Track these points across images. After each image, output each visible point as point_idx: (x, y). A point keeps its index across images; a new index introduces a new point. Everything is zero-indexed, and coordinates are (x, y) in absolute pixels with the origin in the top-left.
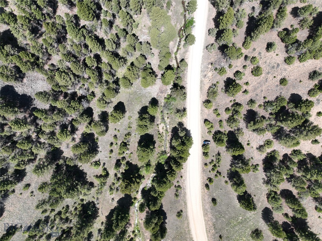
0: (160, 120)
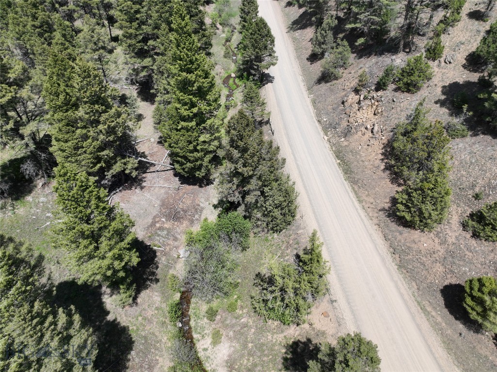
0: (165, 362)
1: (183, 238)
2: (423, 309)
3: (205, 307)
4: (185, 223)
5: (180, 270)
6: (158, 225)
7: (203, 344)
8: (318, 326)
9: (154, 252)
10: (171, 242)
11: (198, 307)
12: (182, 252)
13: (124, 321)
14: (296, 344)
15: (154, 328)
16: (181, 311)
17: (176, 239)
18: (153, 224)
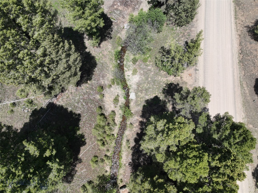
0: (110, 76)
1: (128, 18)
2: (241, 85)
3: (132, 57)
4: (130, 9)
5: (123, 35)
6: (115, 7)
7: (128, 73)
8: (185, 79)
9: (112, 22)
10: (121, 18)
11: (129, 56)
12: (126, 25)
13: (93, 53)
14: (171, 84)
15: (107, 60)
16: (120, 55)
17: (124, 17)
18: (113, 5)
